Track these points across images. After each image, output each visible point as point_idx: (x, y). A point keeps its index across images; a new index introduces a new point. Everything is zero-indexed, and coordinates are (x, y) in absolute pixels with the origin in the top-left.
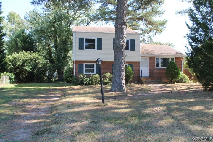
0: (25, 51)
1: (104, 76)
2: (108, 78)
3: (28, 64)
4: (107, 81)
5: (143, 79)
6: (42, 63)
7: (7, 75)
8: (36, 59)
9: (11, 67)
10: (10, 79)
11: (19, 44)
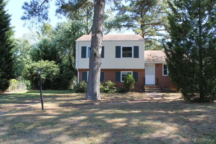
0: (43, 60)
1: (105, 84)
2: (109, 86)
3: (43, 72)
4: (108, 89)
5: (146, 87)
6: (56, 71)
7: (25, 82)
8: (51, 67)
9: (29, 75)
10: (27, 86)
11: (41, 54)
